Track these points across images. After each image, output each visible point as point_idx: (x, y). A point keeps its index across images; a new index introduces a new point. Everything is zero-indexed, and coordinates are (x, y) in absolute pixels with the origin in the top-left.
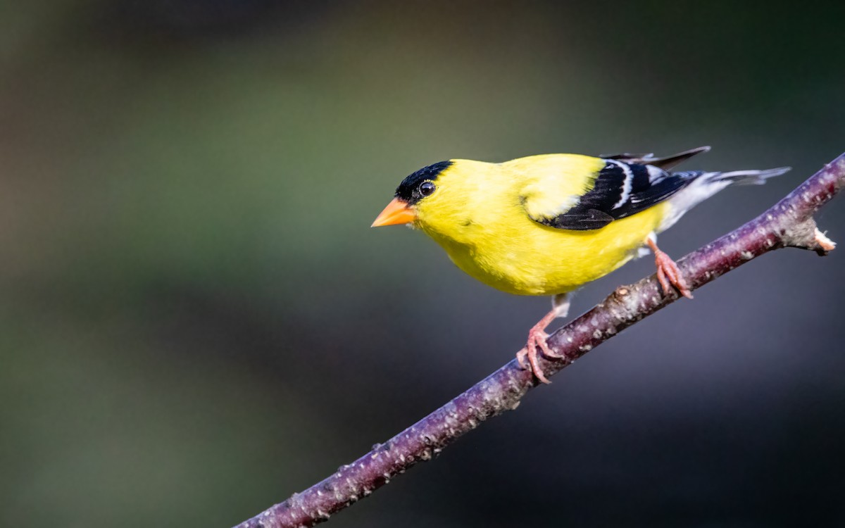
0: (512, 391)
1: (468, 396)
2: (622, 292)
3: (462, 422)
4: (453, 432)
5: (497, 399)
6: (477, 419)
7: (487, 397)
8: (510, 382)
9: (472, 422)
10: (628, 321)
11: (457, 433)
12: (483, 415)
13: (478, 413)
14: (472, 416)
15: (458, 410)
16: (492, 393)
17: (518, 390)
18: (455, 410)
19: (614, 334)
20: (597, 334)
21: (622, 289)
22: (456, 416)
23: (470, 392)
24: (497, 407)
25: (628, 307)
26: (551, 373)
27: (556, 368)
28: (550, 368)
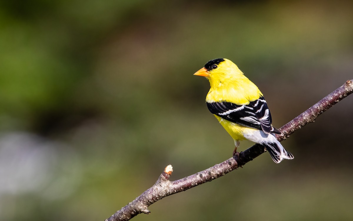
0: (313, 116)
1: (298, 118)
2: (349, 82)
3: (296, 126)
4: (293, 130)
5: (308, 119)
6: (301, 125)
7: (304, 118)
8: (312, 113)
9: (300, 127)
10: (351, 92)
11: (295, 130)
12: (303, 124)
13: (302, 123)
14: (299, 124)
15: (295, 122)
16: (306, 117)
17: (315, 116)
18: (294, 123)
19: (347, 96)
20: (341, 96)
21: (349, 81)
22: (294, 125)
23: (299, 117)
24: (308, 121)
25: (351, 87)
26: (326, 110)
27: (327, 108)
28: (325, 108)
